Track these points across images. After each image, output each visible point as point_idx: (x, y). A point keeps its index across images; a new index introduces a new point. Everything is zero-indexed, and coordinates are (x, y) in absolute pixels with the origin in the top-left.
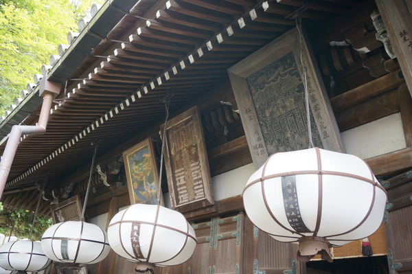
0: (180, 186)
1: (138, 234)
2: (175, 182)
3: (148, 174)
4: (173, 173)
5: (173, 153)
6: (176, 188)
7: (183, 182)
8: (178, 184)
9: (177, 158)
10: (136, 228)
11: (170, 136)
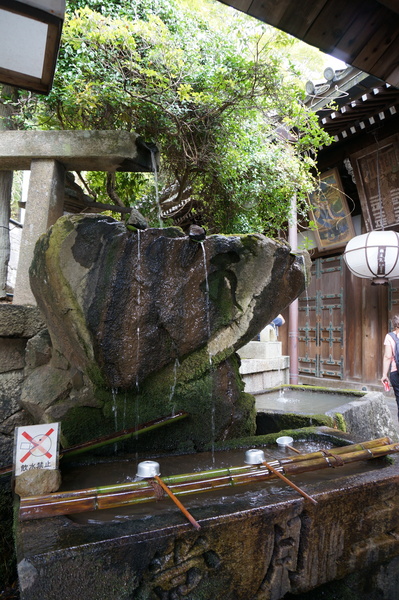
0: (377, 211)
1: (384, 255)
2: (370, 209)
3: (334, 203)
4: (368, 201)
5: (366, 181)
6: (371, 213)
7: (379, 207)
8: (374, 210)
9: (373, 185)
10: (382, 251)
11: (362, 165)
